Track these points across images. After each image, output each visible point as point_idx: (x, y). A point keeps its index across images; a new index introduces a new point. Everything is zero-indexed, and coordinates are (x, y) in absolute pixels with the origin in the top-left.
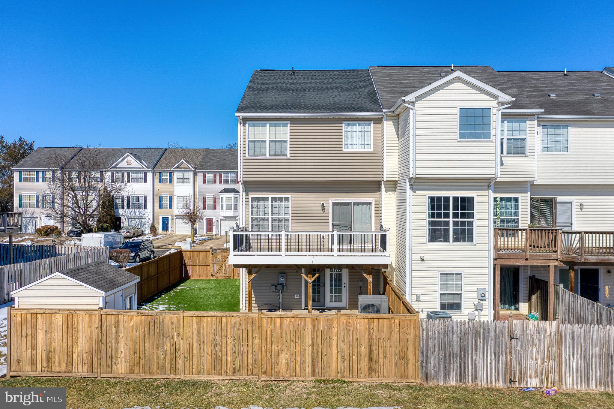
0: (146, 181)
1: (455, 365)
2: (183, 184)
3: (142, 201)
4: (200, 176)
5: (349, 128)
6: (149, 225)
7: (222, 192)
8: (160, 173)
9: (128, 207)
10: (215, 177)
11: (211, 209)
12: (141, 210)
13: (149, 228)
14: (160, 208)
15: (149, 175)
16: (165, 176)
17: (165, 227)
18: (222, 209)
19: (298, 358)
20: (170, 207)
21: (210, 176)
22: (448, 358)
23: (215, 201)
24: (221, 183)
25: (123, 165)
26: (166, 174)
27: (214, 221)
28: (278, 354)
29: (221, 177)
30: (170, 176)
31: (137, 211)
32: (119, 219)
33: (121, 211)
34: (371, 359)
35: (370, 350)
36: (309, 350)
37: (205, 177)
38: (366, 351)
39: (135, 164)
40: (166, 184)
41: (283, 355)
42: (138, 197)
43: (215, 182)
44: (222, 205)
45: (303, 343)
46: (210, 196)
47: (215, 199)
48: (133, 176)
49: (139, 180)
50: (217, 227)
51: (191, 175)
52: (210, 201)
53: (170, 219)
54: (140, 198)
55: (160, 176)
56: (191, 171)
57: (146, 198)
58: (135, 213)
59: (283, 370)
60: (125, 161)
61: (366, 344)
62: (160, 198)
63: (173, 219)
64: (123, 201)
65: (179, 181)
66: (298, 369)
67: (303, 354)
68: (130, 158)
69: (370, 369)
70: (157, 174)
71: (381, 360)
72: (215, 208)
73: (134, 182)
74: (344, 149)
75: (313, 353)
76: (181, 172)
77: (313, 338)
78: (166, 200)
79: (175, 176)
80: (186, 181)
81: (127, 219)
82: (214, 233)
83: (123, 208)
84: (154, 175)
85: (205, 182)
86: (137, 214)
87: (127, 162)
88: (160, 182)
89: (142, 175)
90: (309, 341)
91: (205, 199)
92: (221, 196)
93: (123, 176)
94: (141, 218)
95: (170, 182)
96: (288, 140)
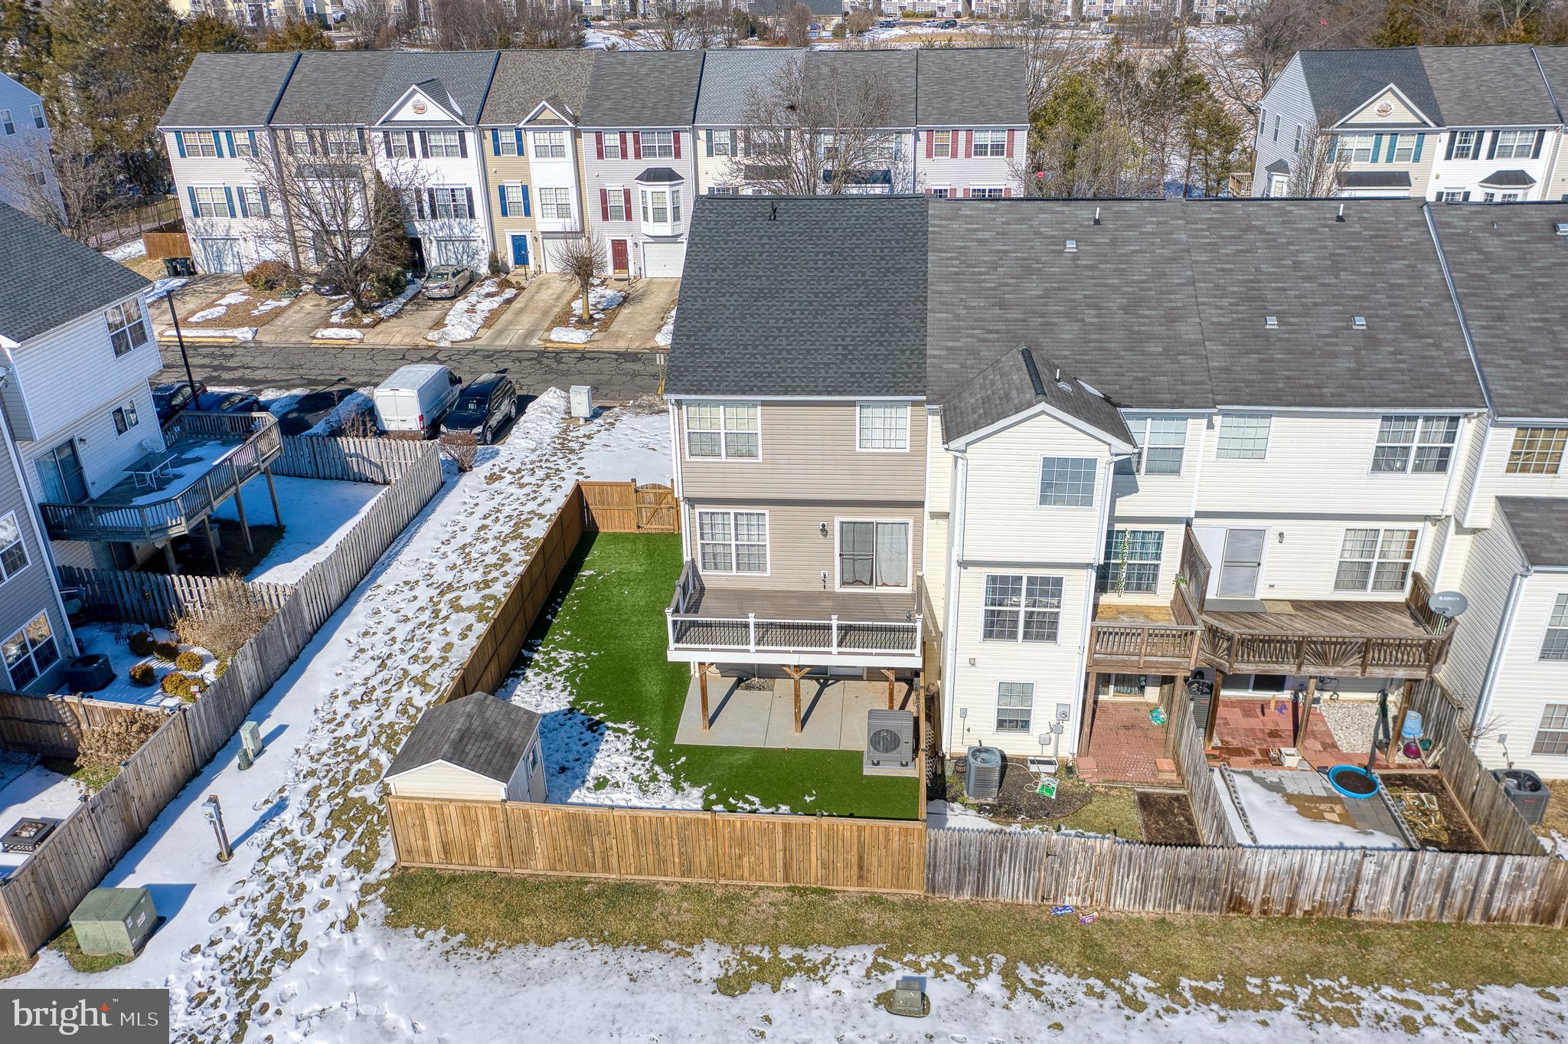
0: (464, 154)
1: (971, 878)
2: (550, 159)
3: (462, 199)
4: (588, 141)
5: (867, 412)
6: (484, 256)
7: (640, 178)
8: (494, 130)
9: (434, 215)
10: (623, 141)
11: (621, 218)
12: (463, 221)
13: (486, 262)
14: (504, 213)
15: (471, 138)
16: (508, 137)
17: (521, 259)
18: (646, 219)
19: (767, 863)
20: (528, 213)
21: (612, 140)
22: (961, 871)
23: (628, 200)
24: (638, 156)
25: (407, 114)
26: (508, 134)
27: (630, 244)
28: (740, 857)
29: (637, 141)
30: (519, 138)
31: (454, 222)
32: (416, 244)
33: (419, 226)
34: (861, 867)
35: (861, 858)
36: (780, 855)
37: (599, 141)
38: (855, 860)
39: (435, 112)
40: (510, 157)
41: (746, 859)
42: (453, 190)
43: (624, 155)
44: (645, 209)
45: (772, 845)
46: (615, 187)
47: (627, 194)
48: (435, 140)
49: (448, 151)
50: (636, 257)
51: (567, 136)
52: (616, 201)
53: (529, 240)
54: (457, 193)
55: (496, 139)
56: (566, 129)
57: (469, 192)
58: (450, 228)
59: (746, 874)
60: (410, 104)
61: (855, 851)
62: (502, 189)
63: (536, 239)
64: (420, 202)
65: (541, 152)
66: (766, 873)
67: (772, 860)
68: (421, 97)
69: (860, 877)
70: (489, 134)
71: (875, 869)
72: (629, 217)
73: (438, 155)
74: (858, 449)
75: (785, 857)
76: (544, 130)
77: (784, 842)
78: (515, 196)
79: (529, 139)
80: (557, 151)
81: (434, 243)
82: (632, 273)
83: (422, 216)
84: (481, 138)
85: (600, 155)
86: (457, 231)
87: (415, 107)
88: (497, 153)
89: (454, 139)
90: (780, 845)
91: (604, 194)
92: (641, 188)
93: (411, 141)
94: (467, 240)
95: (521, 152)
96: (759, 432)
